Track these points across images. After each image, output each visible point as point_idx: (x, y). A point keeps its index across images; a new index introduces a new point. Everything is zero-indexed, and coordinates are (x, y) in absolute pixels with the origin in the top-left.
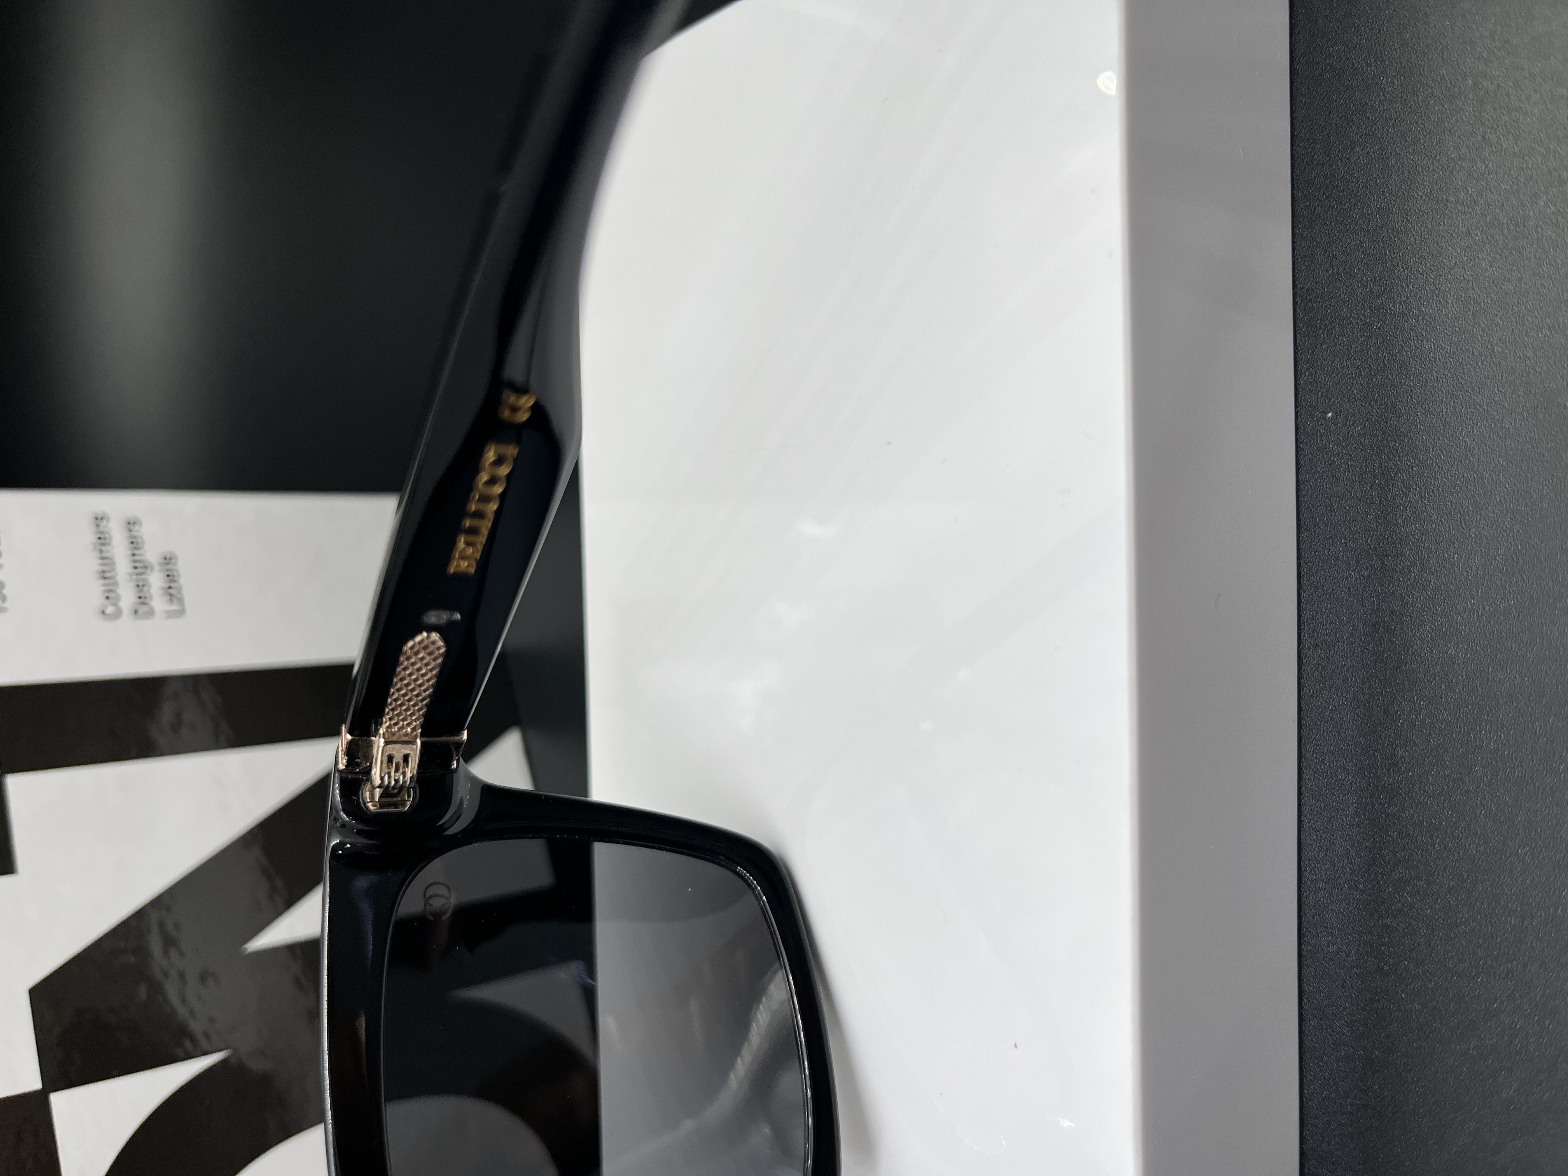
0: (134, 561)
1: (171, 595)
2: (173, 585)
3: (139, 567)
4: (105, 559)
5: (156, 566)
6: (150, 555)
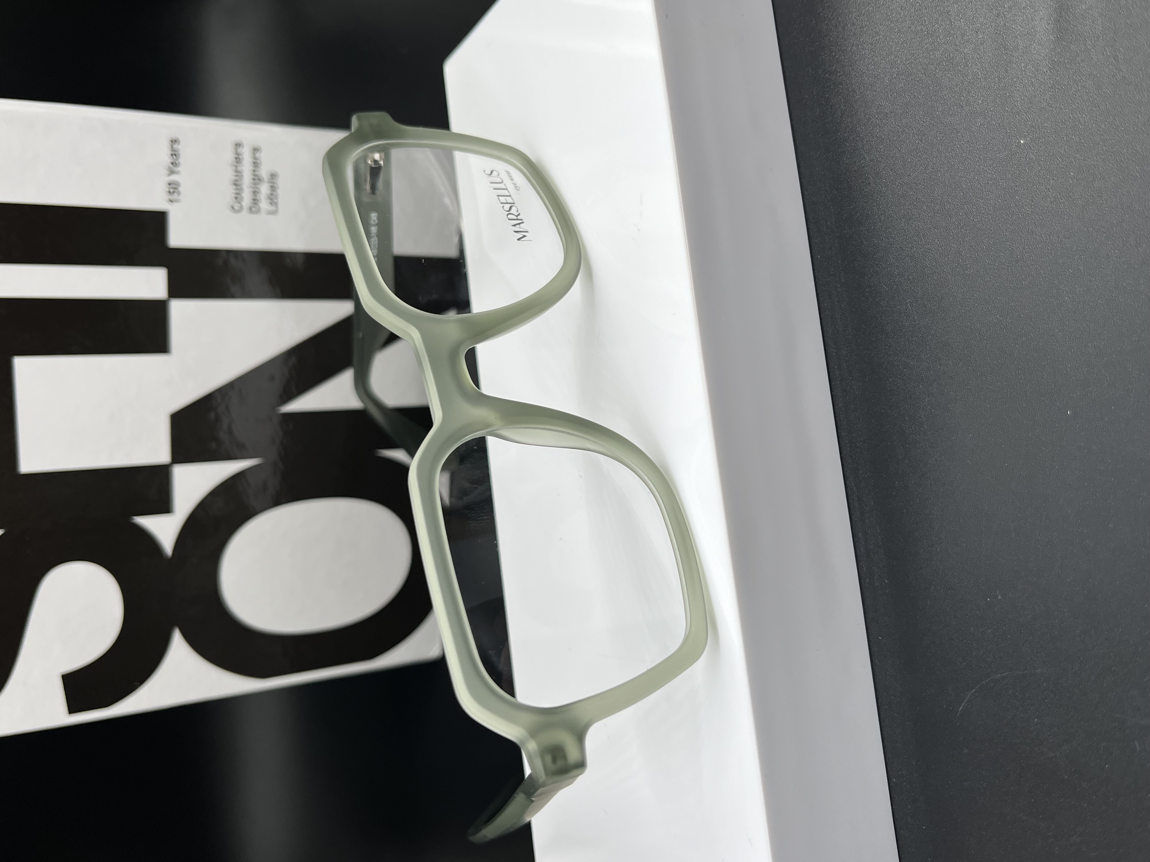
0: (255, 175)
1: (271, 199)
2: (274, 193)
3: (257, 179)
4: (238, 173)
5: (266, 180)
6: (264, 172)
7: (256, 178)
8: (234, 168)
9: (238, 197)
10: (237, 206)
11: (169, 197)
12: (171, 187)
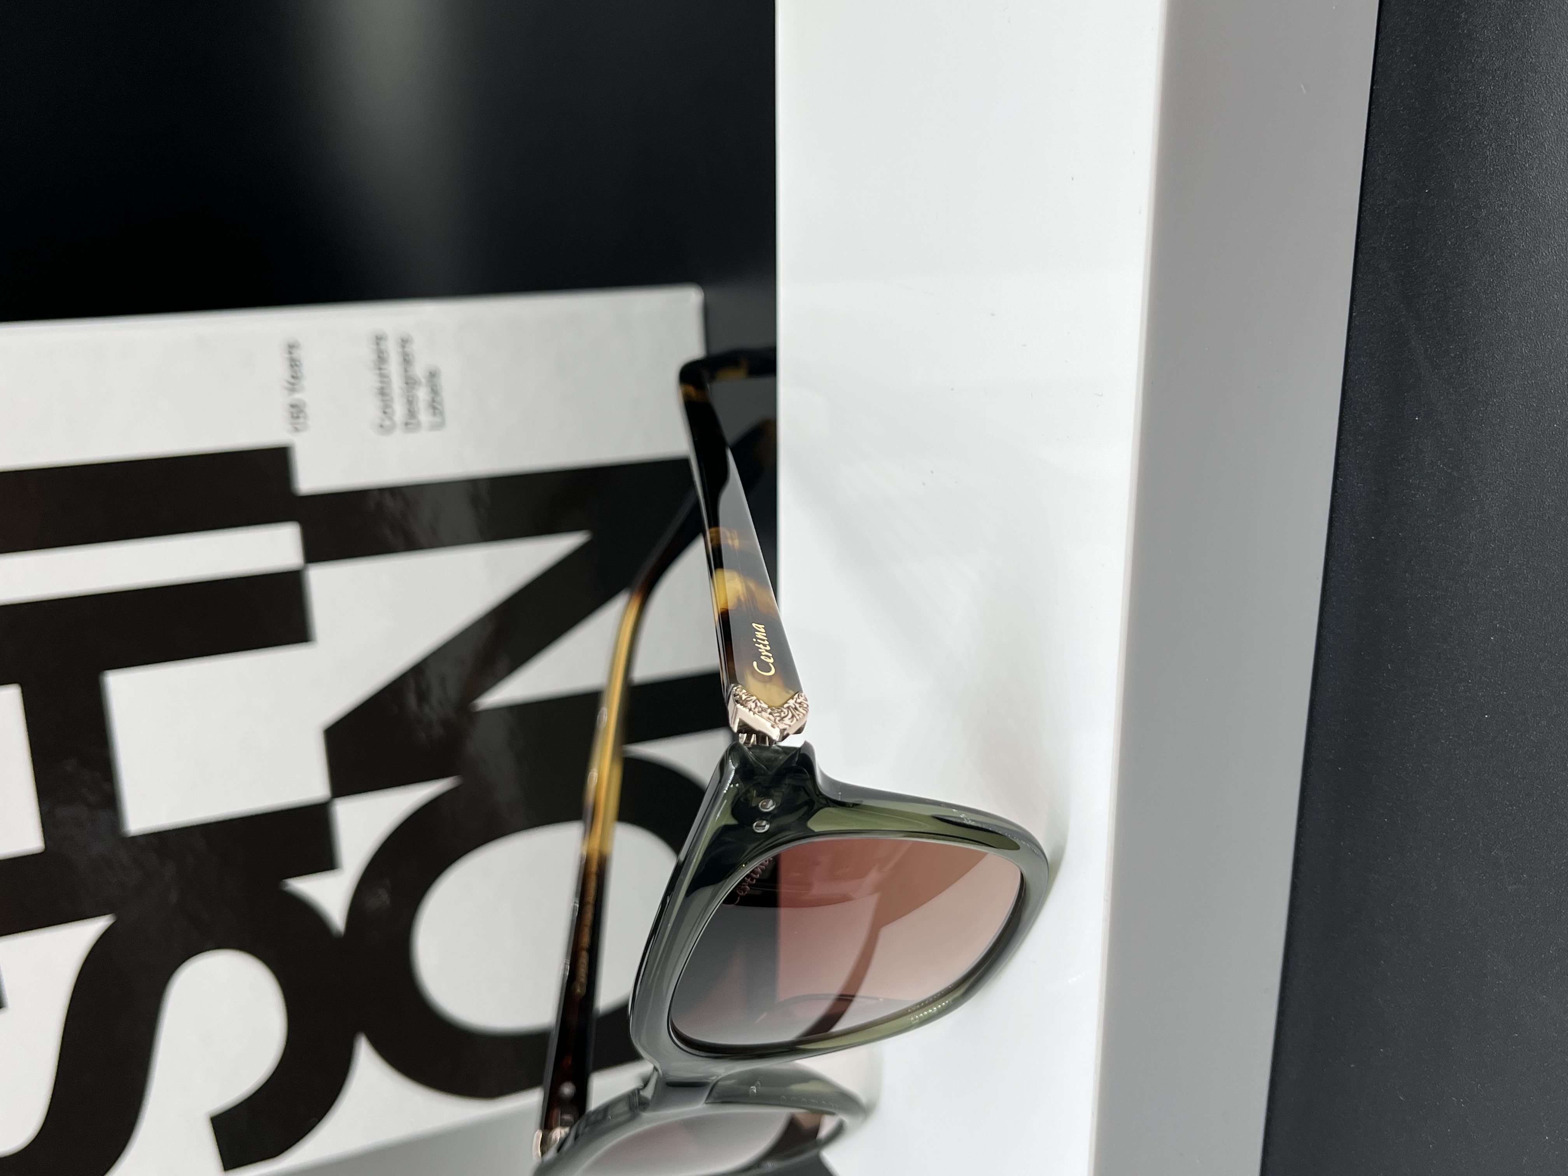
0: (407, 377)
1: (434, 408)
2: (437, 398)
3: (410, 383)
4: (383, 377)
5: (423, 381)
6: (419, 371)
7: (409, 381)
8: (378, 372)
9: (386, 409)
10: (387, 423)
11: (292, 424)
12: (294, 410)
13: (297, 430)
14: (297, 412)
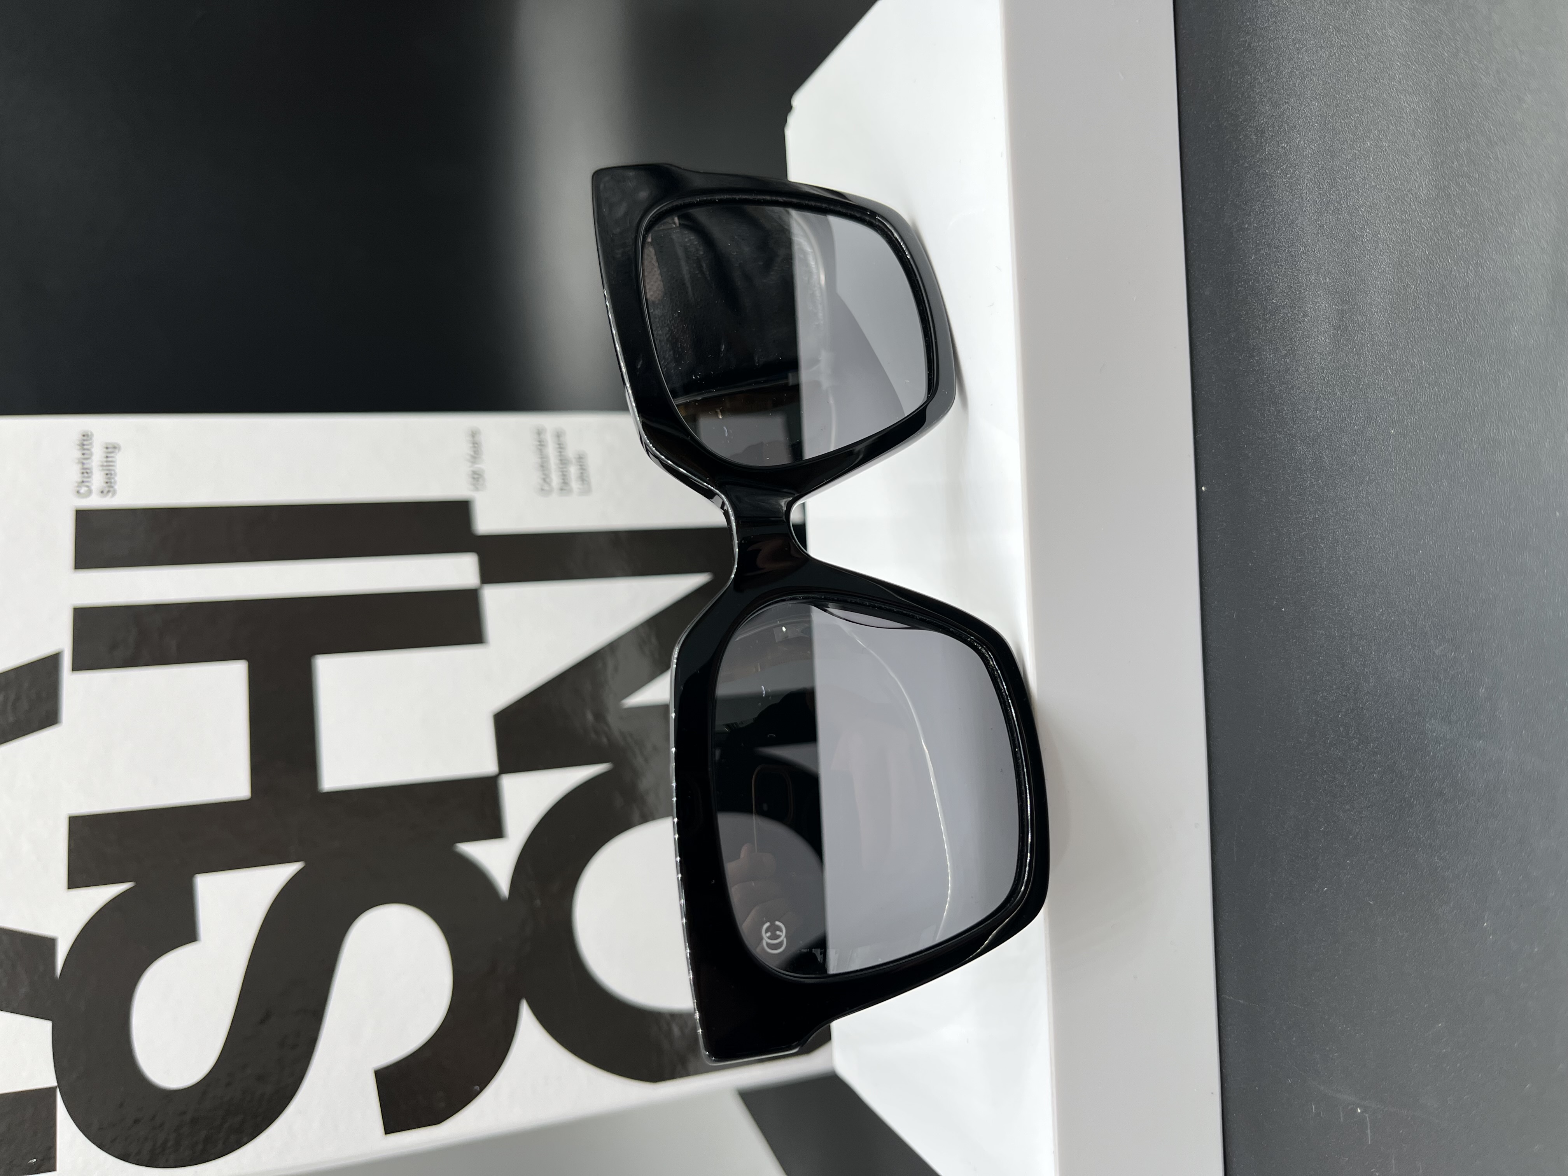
0: (561, 458)
1: (582, 480)
2: (583, 474)
4: (542, 456)
5: (574, 461)
6: (571, 452)
7: (563, 460)
8: (538, 452)
9: (546, 479)
10: (546, 488)
11: (474, 485)
12: (476, 476)
13: (477, 489)
14: (477, 478)
